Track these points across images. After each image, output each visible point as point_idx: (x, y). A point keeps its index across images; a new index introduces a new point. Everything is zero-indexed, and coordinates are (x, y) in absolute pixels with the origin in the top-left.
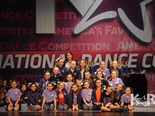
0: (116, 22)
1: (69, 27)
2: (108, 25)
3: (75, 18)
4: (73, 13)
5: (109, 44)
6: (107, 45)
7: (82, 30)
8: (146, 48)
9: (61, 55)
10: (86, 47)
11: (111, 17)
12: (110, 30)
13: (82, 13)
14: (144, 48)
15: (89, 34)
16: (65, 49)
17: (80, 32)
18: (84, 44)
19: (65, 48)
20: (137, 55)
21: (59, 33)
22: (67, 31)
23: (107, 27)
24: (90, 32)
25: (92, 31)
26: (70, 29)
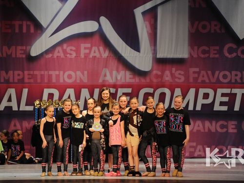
0: (97, 38)
1: (22, 45)
2: (85, 43)
3: (32, 30)
4: (29, 23)
5: (86, 72)
6: (83, 74)
7: (44, 50)
8: (143, 80)
9: (9, 89)
10: (50, 76)
11: (89, 30)
12: (87, 51)
13: (44, 24)
14: (140, 79)
15: (55, 57)
16: (16, 81)
17: (40, 53)
18: (46, 73)
19: (17, 78)
20: (129, 90)
21: (7, 54)
22: (19, 52)
23: (83, 46)
24: (56, 54)
25: (59, 52)
26: (25, 49)
